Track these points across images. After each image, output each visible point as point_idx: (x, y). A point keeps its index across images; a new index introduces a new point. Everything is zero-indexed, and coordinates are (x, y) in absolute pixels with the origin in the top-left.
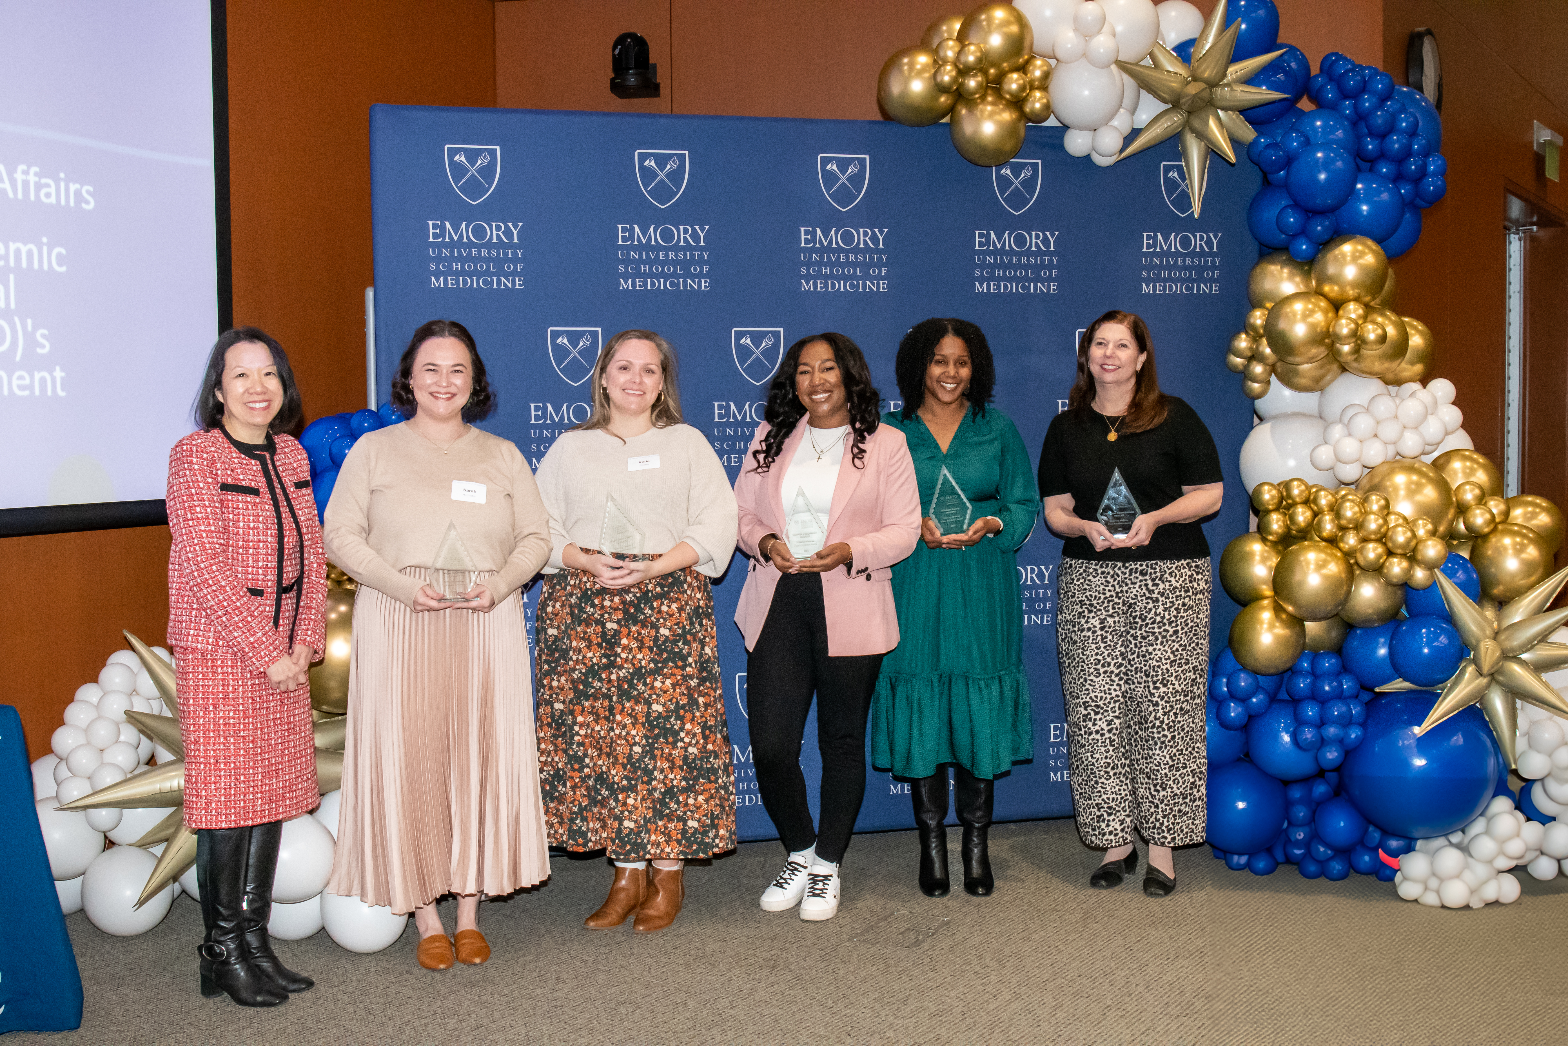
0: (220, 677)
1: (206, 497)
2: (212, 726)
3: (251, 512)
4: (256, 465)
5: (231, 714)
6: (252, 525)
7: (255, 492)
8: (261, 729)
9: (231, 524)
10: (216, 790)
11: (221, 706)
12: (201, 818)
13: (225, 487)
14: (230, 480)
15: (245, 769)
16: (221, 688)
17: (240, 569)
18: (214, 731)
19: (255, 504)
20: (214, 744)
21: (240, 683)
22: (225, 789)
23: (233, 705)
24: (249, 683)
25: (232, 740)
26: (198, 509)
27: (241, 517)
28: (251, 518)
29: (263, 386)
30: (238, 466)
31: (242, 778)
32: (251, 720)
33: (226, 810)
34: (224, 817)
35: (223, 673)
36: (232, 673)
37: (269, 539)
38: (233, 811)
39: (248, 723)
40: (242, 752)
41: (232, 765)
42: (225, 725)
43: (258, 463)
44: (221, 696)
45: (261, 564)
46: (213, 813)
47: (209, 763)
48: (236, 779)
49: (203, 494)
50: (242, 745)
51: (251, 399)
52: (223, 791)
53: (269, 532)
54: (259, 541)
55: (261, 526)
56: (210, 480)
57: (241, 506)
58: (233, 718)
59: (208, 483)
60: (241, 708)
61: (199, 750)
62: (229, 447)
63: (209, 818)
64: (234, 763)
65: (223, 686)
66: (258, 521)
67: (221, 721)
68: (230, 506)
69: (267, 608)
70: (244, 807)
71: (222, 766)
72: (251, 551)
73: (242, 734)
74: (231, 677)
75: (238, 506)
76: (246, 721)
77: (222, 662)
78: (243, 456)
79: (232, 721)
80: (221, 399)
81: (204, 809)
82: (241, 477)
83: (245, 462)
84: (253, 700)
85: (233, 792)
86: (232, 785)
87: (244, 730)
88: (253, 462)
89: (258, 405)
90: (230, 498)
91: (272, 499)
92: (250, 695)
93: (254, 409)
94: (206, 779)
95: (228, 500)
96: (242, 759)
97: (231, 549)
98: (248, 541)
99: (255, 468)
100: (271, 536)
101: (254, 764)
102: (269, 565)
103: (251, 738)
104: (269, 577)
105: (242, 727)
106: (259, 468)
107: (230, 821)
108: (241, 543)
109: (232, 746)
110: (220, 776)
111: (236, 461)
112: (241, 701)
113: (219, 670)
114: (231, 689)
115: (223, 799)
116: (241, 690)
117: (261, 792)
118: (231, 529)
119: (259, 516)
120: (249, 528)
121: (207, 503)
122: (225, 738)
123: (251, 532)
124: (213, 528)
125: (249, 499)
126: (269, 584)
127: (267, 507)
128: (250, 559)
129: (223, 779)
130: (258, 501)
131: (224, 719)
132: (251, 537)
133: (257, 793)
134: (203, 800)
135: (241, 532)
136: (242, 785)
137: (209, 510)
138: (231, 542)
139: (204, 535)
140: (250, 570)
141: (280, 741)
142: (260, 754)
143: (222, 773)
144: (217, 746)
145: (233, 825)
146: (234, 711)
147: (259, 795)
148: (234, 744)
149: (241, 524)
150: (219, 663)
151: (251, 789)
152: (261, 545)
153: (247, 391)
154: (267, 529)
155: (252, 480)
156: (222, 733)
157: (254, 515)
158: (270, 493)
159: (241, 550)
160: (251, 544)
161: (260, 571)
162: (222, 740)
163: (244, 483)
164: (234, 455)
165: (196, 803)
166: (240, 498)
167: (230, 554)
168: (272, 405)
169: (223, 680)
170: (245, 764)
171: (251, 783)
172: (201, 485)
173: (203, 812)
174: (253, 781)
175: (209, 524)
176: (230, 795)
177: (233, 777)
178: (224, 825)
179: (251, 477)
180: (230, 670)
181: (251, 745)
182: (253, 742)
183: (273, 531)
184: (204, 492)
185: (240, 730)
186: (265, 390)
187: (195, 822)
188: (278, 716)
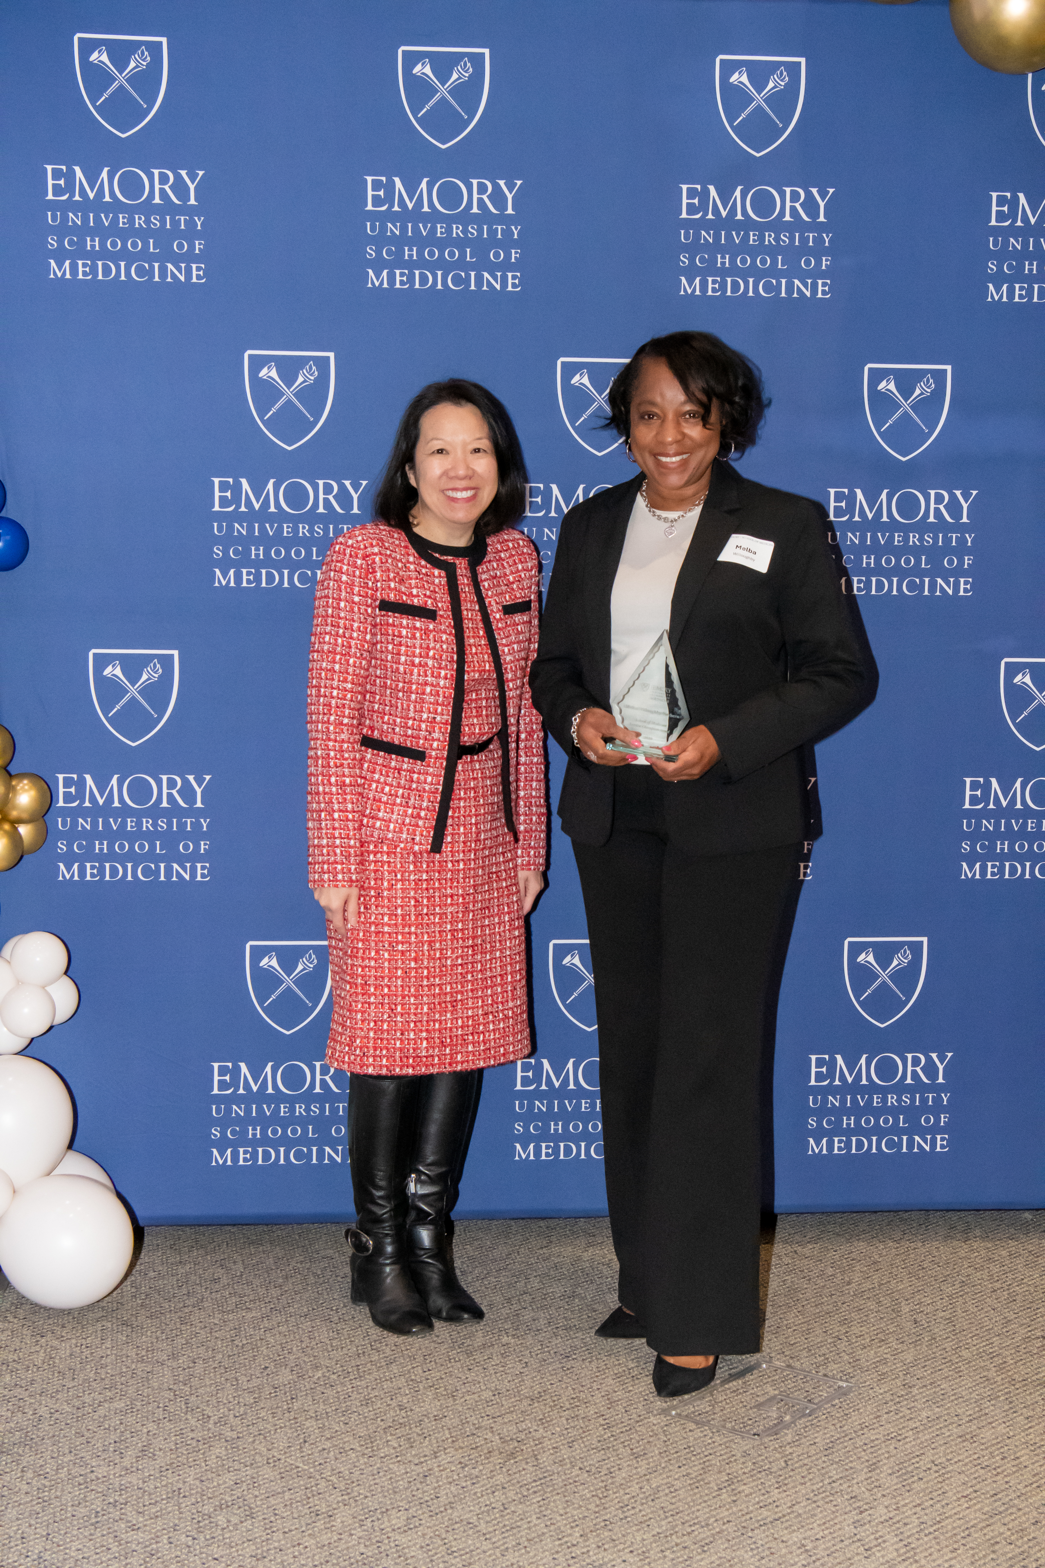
0: (372, 867)
2: (361, 934)
3: (418, 643)
4: (439, 577)
5: (386, 919)
6: (417, 660)
7: (429, 614)
8: (430, 943)
9: (389, 657)
10: (363, 1021)
11: (374, 907)
13: (386, 606)
14: (395, 594)
15: (403, 997)
16: (373, 883)
17: (398, 720)
18: (362, 941)
19: (428, 631)
20: (363, 959)
21: (399, 877)
22: (375, 1022)
23: (388, 908)
24: (412, 877)
25: (386, 955)
27: (403, 648)
28: (418, 651)
29: (468, 467)
30: (413, 575)
31: (399, 1008)
32: (413, 929)
33: (375, 1050)
34: (371, 1060)
35: (375, 862)
36: (389, 862)
37: (442, 683)
38: (384, 1052)
39: (410, 933)
40: (399, 972)
41: (386, 990)
42: (377, 933)
43: (443, 574)
44: (373, 893)
45: (425, 716)
47: (356, 984)
48: (390, 1008)
50: (400, 962)
51: (451, 486)
52: (372, 1024)
53: (443, 673)
54: (426, 684)
55: (430, 663)
57: (404, 632)
58: (389, 925)
60: (399, 911)
62: (406, 547)
64: (389, 987)
65: (375, 880)
66: (427, 656)
67: (373, 928)
68: (390, 632)
69: (429, 779)
70: (401, 1049)
71: (372, 990)
72: (413, 696)
73: (400, 947)
74: (386, 867)
75: (400, 632)
76: (407, 930)
77: (375, 846)
78: (423, 563)
79: (386, 929)
80: (413, 482)
82: (415, 592)
83: (424, 571)
84: (417, 901)
85: (385, 1027)
86: (385, 1017)
87: (402, 943)
88: (436, 572)
89: (459, 495)
90: (391, 621)
91: (455, 627)
92: (412, 893)
93: (454, 500)
94: (351, 1005)
95: (388, 624)
96: (399, 983)
97: (388, 692)
98: (410, 682)
99: (437, 581)
100: (446, 678)
101: (417, 990)
102: (438, 718)
103: (413, 955)
104: (436, 735)
105: (400, 937)
106: (444, 581)
107: (381, 1066)
108: (401, 685)
109: (386, 964)
110: (369, 1003)
111: (412, 567)
112: (399, 901)
113: (372, 857)
114: (386, 884)
115: (372, 1034)
116: (399, 886)
117: (427, 1030)
118: (389, 664)
119: (428, 648)
120: (413, 665)
122: (377, 952)
123: (416, 670)
125: (418, 624)
126: (435, 744)
127: (444, 637)
128: (412, 706)
129: (373, 1007)
130: (431, 627)
131: (377, 925)
132: (415, 677)
133: (421, 1031)
135: (402, 669)
136: (399, 1019)
138: (389, 682)
140: (410, 722)
141: (460, 961)
142: (427, 977)
143: (372, 999)
145: (384, 1072)
146: (390, 915)
147: (424, 1034)
148: (389, 961)
149: (403, 659)
150: (372, 847)
151: (412, 1025)
152: (429, 689)
153: (445, 473)
154: (440, 668)
155: (430, 597)
156: (373, 944)
158: (454, 619)
159: (401, 694)
160: (414, 687)
161: (423, 726)
162: (373, 954)
163: (415, 601)
164: (411, 559)
166: (405, 622)
167: (388, 699)
168: (480, 494)
169: (376, 871)
170: (403, 990)
171: (413, 1017)
174: (415, 1014)
176: (382, 1031)
177: (387, 1007)
179: (429, 593)
180: (385, 858)
181: (413, 964)
182: (416, 960)
183: (448, 672)
185: (397, 943)
186: (470, 473)
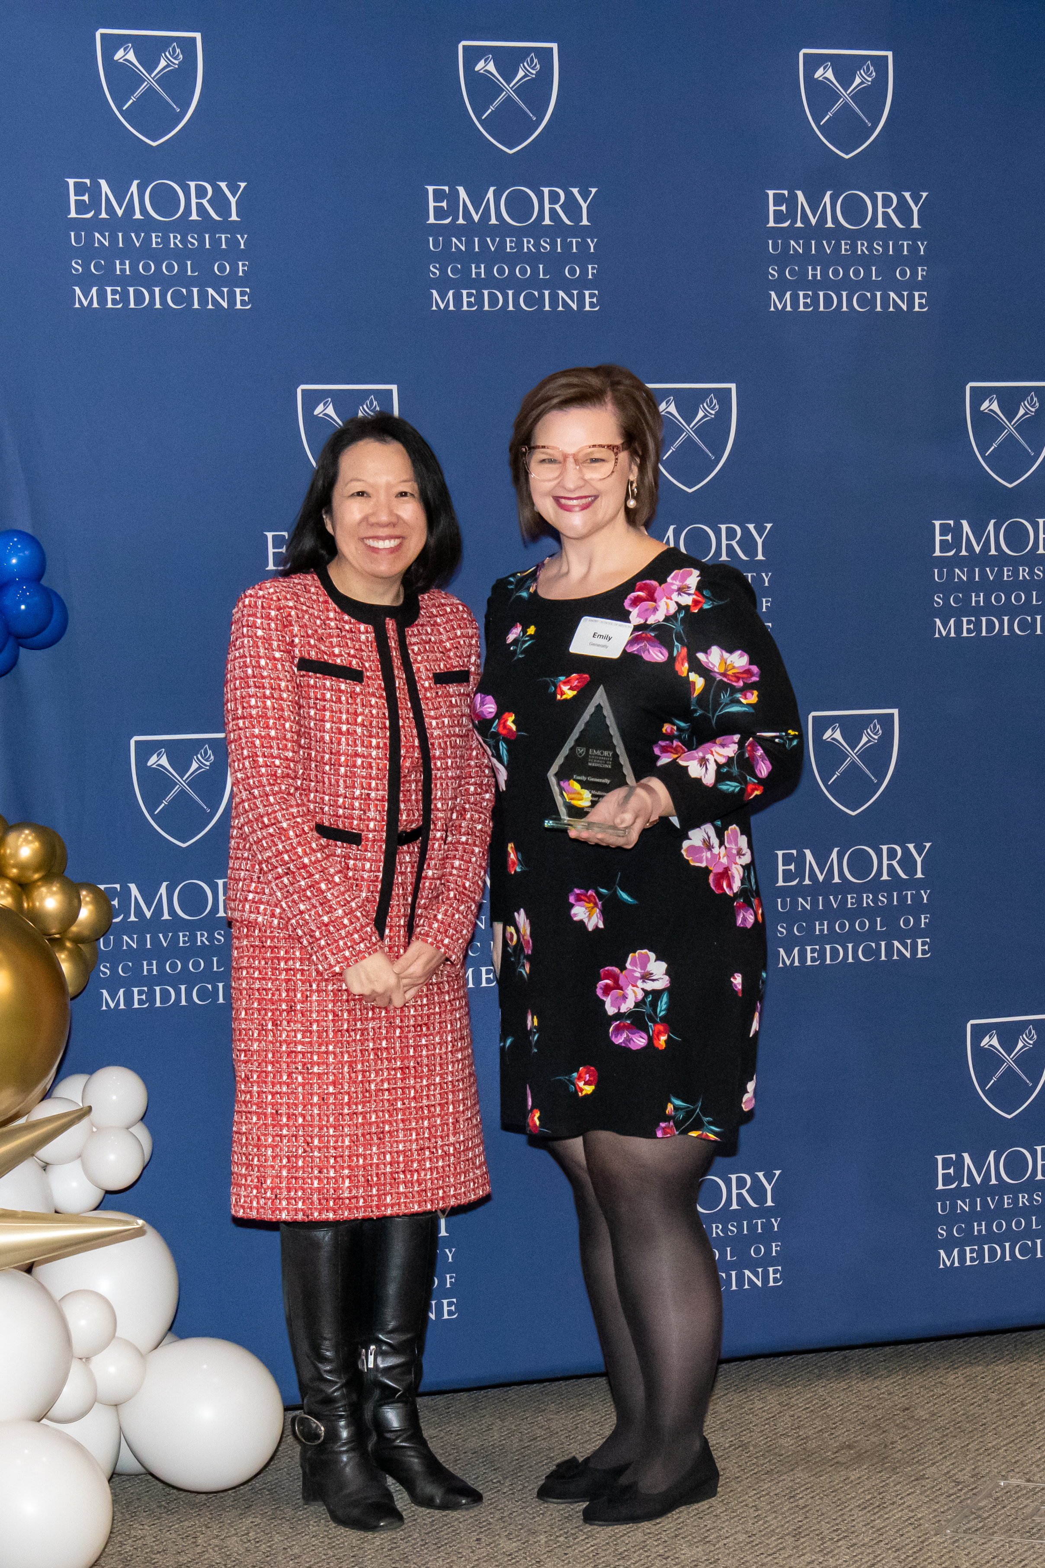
0: (283, 976)
1: (266, 682)
2: (270, 1055)
4: (365, 632)
5: (299, 1036)
7: (355, 675)
8: (351, 1064)
10: (274, 1158)
11: (285, 1023)
12: (251, 1202)
13: (304, 665)
14: (313, 653)
15: (321, 1129)
16: (284, 995)
17: (327, 798)
18: (272, 1063)
19: (353, 695)
20: (273, 1085)
21: (314, 987)
22: (288, 1158)
23: (302, 1023)
24: (330, 988)
25: (300, 1079)
26: (253, 702)
29: (392, 513)
30: (335, 632)
32: (331, 1048)
33: (289, 1191)
34: (284, 1203)
35: (287, 970)
36: (303, 970)
37: (374, 753)
38: (300, 1193)
39: (327, 1053)
40: (316, 1099)
41: (300, 1120)
42: (289, 1054)
43: (370, 628)
44: (284, 1006)
45: (357, 792)
46: (269, 1194)
47: (265, 1114)
48: (305, 1141)
49: (263, 677)
50: (316, 1087)
51: (372, 534)
52: (285, 1161)
53: (375, 741)
54: (357, 755)
56: (277, 655)
58: (303, 1044)
59: (275, 659)
60: (315, 1027)
61: (250, 1092)
62: (326, 602)
63: (262, 1201)
64: (304, 1116)
65: (287, 991)
67: (284, 1048)
68: (312, 695)
69: (368, 865)
70: (319, 1190)
71: (285, 1120)
72: (343, 770)
73: (316, 1069)
74: (299, 976)
75: (323, 695)
76: (323, 1048)
77: (286, 952)
78: (346, 618)
79: (300, 1048)
80: (329, 529)
81: (256, 1187)
82: (337, 651)
83: (347, 627)
85: (300, 1163)
86: (300, 1152)
87: (318, 1064)
88: (362, 627)
89: (383, 544)
90: (311, 682)
91: (385, 689)
92: (330, 1006)
93: (376, 549)
94: (259, 1139)
95: (308, 686)
96: (316, 1111)
97: (313, 765)
98: (339, 753)
99: (363, 637)
100: (378, 747)
101: (336, 1120)
102: (373, 795)
103: (331, 1078)
104: (374, 815)
105: (315, 1058)
106: (371, 637)
107: (296, 1210)
108: (328, 757)
109: (300, 1089)
110: (281, 1136)
111: (333, 624)
112: (314, 1015)
113: (282, 964)
114: (299, 995)
115: (284, 1173)
116: (314, 998)
117: (349, 1167)
118: (312, 733)
120: (341, 733)
121: (268, 692)
122: (290, 1075)
123: (344, 739)
124: (273, 733)
125: (340, 687)
126: (371, 825)
127: (374, 701)
128: (341, 781)
129: (285, 1141)
131: (288, 1044)
132: (343, 747)
133: (343, 1168)
134: (255, 1173)
135: (328, 738)
136: (316, 1154)
137: (269, 703)
138: (313, 755)
139: (258, 742)
140: (341, 800)
142: (348, 1104)
143: (285, 1132)
144: (277, 1088)
145: (300, 1217)
146: (304, 1032)
147: (346, 1172)
148: (303, 1085)
149: (328, 726)
150: (282, 953)
151: (332, 1161)
152: (359, 761)
153: (365, 520)
154: (372, 736)
155: (354, 657)
156: (284, 1066)
157: (348, 712)
158: (384, 679)
159: (328, 768)
161: (356, 804)
162: (285, 1077)
163: (338, 661)
164: (332, 615)
165: (245, 1176)
166: (328, 684)
168: (407, 546)
169: (287, 981)
170: (320, 1120)
171: (332, 1151)
172: (263, 662)
173: (255, 1192)
174: (335, 1148)
175: (268, 727)
176: (297, 1169)
178: (284, 1216)
179: (352, 652)
180: (298, 965)
181: (331, 1089)
182: (334, 1083)
184: (265, 674)
185: (313, 1064)
186: (394, 519)
187: (243, 1207)
188: (384, 1044)
